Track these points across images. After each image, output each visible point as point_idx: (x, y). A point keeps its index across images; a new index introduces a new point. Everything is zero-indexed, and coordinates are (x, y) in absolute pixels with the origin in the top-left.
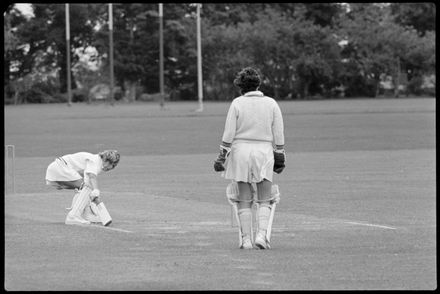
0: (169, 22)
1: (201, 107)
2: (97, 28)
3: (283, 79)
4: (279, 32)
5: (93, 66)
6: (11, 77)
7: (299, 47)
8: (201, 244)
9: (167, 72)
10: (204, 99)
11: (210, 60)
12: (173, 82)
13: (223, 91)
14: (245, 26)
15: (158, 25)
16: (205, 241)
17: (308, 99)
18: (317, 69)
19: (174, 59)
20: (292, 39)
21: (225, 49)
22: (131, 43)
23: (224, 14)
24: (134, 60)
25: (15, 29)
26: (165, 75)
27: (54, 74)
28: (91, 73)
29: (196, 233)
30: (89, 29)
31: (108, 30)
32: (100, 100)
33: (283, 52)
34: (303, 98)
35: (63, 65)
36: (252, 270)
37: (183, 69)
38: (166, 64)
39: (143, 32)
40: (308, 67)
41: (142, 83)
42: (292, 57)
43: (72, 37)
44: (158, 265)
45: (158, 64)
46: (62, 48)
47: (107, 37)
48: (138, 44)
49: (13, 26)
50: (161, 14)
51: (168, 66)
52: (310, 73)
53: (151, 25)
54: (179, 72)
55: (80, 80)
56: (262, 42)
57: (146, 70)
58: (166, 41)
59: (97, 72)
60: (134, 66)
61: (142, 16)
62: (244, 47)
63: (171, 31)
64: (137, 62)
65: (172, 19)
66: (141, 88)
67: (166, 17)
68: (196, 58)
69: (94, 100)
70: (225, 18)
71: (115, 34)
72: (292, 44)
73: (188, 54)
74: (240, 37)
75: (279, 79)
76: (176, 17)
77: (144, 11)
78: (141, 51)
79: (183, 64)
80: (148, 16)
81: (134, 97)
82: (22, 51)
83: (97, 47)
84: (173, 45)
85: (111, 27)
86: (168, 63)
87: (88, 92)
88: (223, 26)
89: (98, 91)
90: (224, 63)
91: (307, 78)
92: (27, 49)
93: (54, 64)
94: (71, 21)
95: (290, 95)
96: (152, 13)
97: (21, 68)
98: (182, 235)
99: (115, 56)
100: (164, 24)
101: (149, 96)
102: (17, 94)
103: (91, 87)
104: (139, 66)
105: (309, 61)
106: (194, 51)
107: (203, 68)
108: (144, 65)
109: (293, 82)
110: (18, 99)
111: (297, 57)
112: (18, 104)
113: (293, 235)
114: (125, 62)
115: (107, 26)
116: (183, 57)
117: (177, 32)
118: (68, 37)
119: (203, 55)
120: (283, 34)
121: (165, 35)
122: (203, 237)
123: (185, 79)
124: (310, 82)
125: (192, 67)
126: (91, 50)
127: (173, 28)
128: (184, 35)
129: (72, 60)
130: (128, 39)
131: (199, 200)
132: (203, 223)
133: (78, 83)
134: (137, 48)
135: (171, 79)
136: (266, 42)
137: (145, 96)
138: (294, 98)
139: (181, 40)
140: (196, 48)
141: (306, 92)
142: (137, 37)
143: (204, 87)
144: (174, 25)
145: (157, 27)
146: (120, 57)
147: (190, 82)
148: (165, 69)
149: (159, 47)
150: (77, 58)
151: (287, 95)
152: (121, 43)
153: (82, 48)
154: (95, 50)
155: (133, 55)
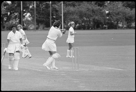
0: (53, 5)
2: (31, 7)
3: (88, 23)
4: (87, 8)
5: (29, 19)
6: (4, 22)
7: (93, 13)
8: (63, 75)
9: (52, 21)
11: (66, 17)
15: (50, 6)
16: (64, 73)
17: (96, 30)
18: (99, 20)
20: (91, 11)
21: (70, 14)
22: (41, 12)
24: (42, 17)
25: (5, 7)
26: (52, 22)
27: (18, 21)
28: (29, 21)
29: (61, 71)
30: (28, 8)
31: (34, 8)
32: (31, 29)
33: (88, 15)
34: (94, 29)
35: (20, 18)
36: (78, 83)
38: (52, 18)
39: (45, 8)
40: (96, 19)
41: (45, 24)
42: (91, 16)
43: (23, 10)
44: (49, 81)
45: (49, 19)
46: (20, 14)
47: (34, 10)
48: (43, 12)
49: (4, 6)
50: (51, 3)
51: (53, 19)
52: (97, 21)
53: (47, 6)
55: (25, 23)
56: (82, 12)
57: (46, 20)
58: (52, 11)
59: (31, 21)
60: (42, 19)
62: (77, 13)
64: (43, 18)
66: (44, 26)
68: (61, 16)
69: (30, 29)
70: (70, 4)
71: (36, 9)
73: (59, 15)
75: (87, 23)
78: (44, 14)
79: (57, 18)
80: (46, 3)
81: (42, 29)
82: (7, 14)
83: (31, 13)
84: (54, 12)
85: (35, 7)
86: (53, 18)
87: (28, 27)
88: (70, 7)
89: (31, 26)
90: (70, 18)
91: (96, 23)
92: (9, 13)
93: (17, 18)
94: (23, 5)
95: (90, 28)
96: (48, 3)
97: (7, 19)
98: (57, 72)
99: (36, 16)
101: (47, 28)
102: (6, 27)
103: (29, 25)
104: (44, 19)
105: (96, 18)
106: (61, 14)
107: (64, 19)
108: (45, 19)
109: (92, 24)
110: (6, 29)
111: (93, 16)
112: (6, 30)
113: (91, 72)
114: (39, 18)
115: (34, 6)
116: (57, 16)
117: (55, 8)
118: (22, 10)
119: (64, 16)
120: (88, 9)
121: (52, 9)
122: (63, 72)
124: (97, 24)
126: (28, 14)
127: (54, 7)
128: (58, 9)
129: (23, 17)
130: (40, 11)
131: (62, 61)
132: (63, 68)
133: (25, 24)
136: (83, 12)
137: (45, 28)
138: (92, 29)
139: (57, 11)
140: (61, 13)
141: (96, 27)
142: (43, 10)
143: (64, 26)
144: (55, 6)
146: (38, 16)
148: (52, 20)
149: (50, 13)
150: (25, 16)
151: (89, 28)
152: (38, 12)
153: (26, 13)
154: (30, 14)
155: (42, 16)
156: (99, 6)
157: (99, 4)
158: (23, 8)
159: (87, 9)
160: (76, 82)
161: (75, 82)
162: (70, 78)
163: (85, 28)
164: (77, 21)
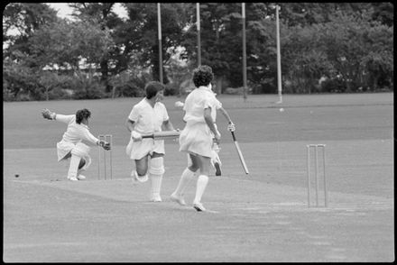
0: (251, 23)
1: (280, 99)
2: (186, 29)
3: (354, 74)
4: (349, 31)
5: (183, 63)
6: (109, 73)
7: (368, 45)
8: (281, 223)
9: (250, 68)
10: (283, 93)
11: (288, 57)
12: (255, 77)
13: (300, 85)
14: (319, 27)
15: (241, 25)
16: (284, 220)
17: (377, 92)
18: (385, 65)
19: (256, 57)
20: (360, 39)
21: (301, 47)
22: (216, 42)
23: (301, 15)
24: (219, 57)
25: (112, 31)
26: (248, 71)
27: (148, 71)
28: (182, 69)
29: (276, 213)
30: (179, 31)
31: (196, 30)
33: (353, 50)
34: (372, 90)
35: (156, 62)
36: (326, 246)
37: (264, 65)
38: (248, 60)
39: (229, 32)
40: (377, 62)
41: (228, 79)
42: (362, 54)
43: (163, 38)
44: (242, 242)
45: (241, 62)
46: (156, 48)
47: (195, 37)
48: (223, 43)
49: (110, 28)
50: (244, 16)
51: (250, 63)
52: (378, 69)
53: (234, 26)
54: (260, 68)
55: (171, 76)
56: (334, 41)
57: (231, 66)
58: (249, 40)
59: (186, 68)
60: (220, 62)
61: (226, 18)
62: (318, 46)
63: (253, 30)
64: (222, 59)
65: (254, 20)
66: (226, 83)
67: (248, 18)
68: (276, 55)
69: (184, 94)
70: (302, 18)
71: (202, 34)
72: (362, 42)
73: (269, 51)
74: (314, 36)
75: (351, 73)
76: (257, 18)
77: (229, 13)
78: (226, 49)
79: (264, 61)
80: (232, 18)
81: (220, 91)
82: (118, 50)
83: (186, 46)
84: (255, 43)
85: (199, 28)
86: (251, 60)
87: (179, 87)
88: (299, 27)
89: (187, 85)
90: (300, 60)
91: (376, 72)
92: (123, 48)
93: (148, 62)
94: (162, 23)
95: (361, 88)
96: (235, 15)
97: (118, 65)
98: (263, 215)
99: (202, 54)
100: (247, 24)
101: (234, 90)
102: (114, 88)
103: (181, 82)
104: (225, 63)
105: (377, 58)
106: (274, 49)
107: (282, 64)
108: (228, 62)
109: (363, 76)
110: (116, 93)
111: (367, 54)
112: (115, 97)
113: (364, 214)
114: (211, 59)
115: (195, 27)
116: (264, 55)
117: (258, 31)
118: (160, 38)
119: (282, 53)
120: (353, 34)
121: (247, 34)
122: (282, 217)
123: (265, 75)
124: (379, 76)
125: (271, 63)
126: (181, 49)
127: (255, 27)
128: (263, 33)
129: (164, 59)
130: (214, 39)
131: (279, 183)
132: (282, 204)
133: (169, 79)
134: (222, 47)
135: (253, 75)
136: (337, 41)
137: (230, 89)
138: (365, 90)
139: (262, 39)
140: (276, 46)
141: (375, 85)
142: (222, 37)
143: (282, 82)
144: (256, 25)
145: (240, 27)
146: (207, 54)
147: (270, 77)
148: (248, 65)
149: (242, 45)
150: (169, 56)
151: (357, 88)
152: (208, 42)
153: (173, 48)
154: (184, 48)
155: (218, 53)
156: (383, 23)
157: (384, 16)
158: (162, 32)
159: (348, 34)
160: (320, 243)
161: (316, 243)
162: (303, 233)
163: (346, 88)
164: (322, 69)
